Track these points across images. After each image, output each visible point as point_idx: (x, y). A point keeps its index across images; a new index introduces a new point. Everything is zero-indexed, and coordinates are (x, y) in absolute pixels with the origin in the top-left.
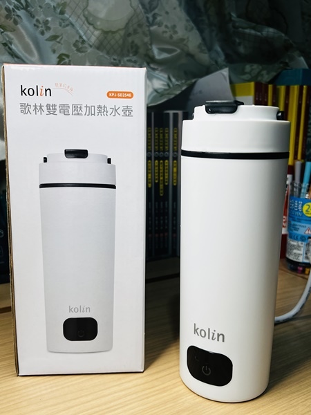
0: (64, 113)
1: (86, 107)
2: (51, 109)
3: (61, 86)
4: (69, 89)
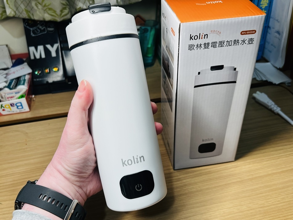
0: (214, 47)
1: (227, 42)
2: (206, 45)
3: (214, 32)
4: (218, 33)
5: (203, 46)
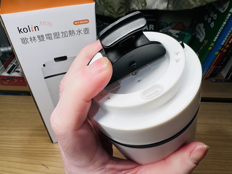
1: (62, 33)
3: (44, 23)
4: (49, 24)
5: (37, 38)
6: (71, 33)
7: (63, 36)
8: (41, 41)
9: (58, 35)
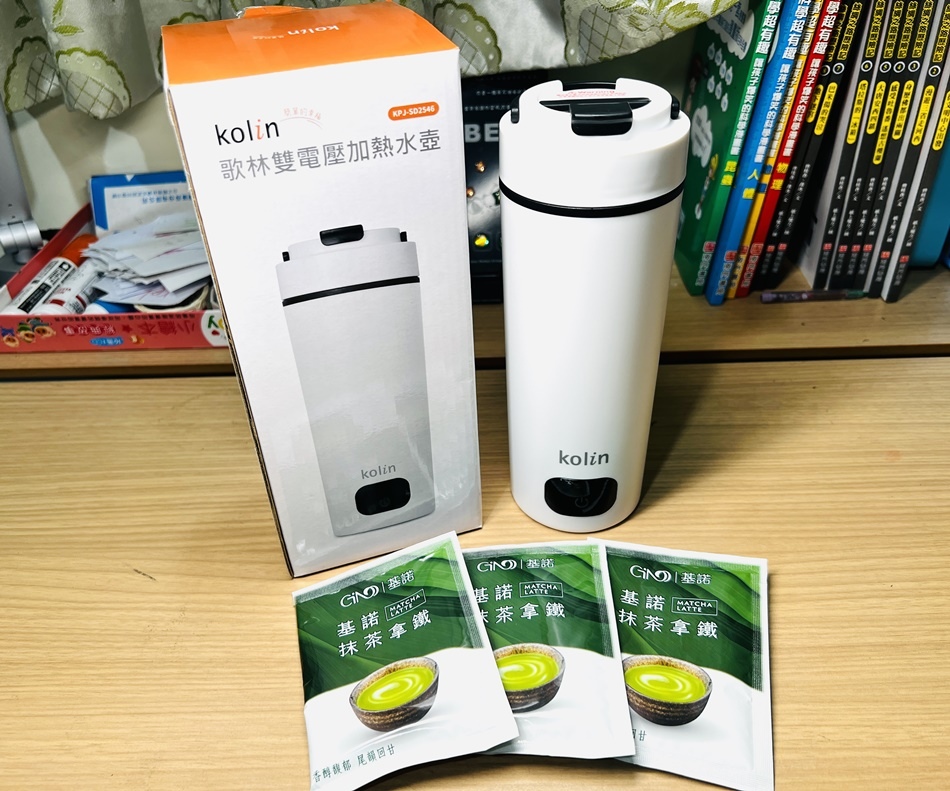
0: (309, 164)
1: (351, 145)
2: (283, 162)
3: (296, 112)
4: (313, 117)
5: (270, 162)
6: (381, 145)
7: (354, 157)
8: (283, 170)
9: (337, 152)
